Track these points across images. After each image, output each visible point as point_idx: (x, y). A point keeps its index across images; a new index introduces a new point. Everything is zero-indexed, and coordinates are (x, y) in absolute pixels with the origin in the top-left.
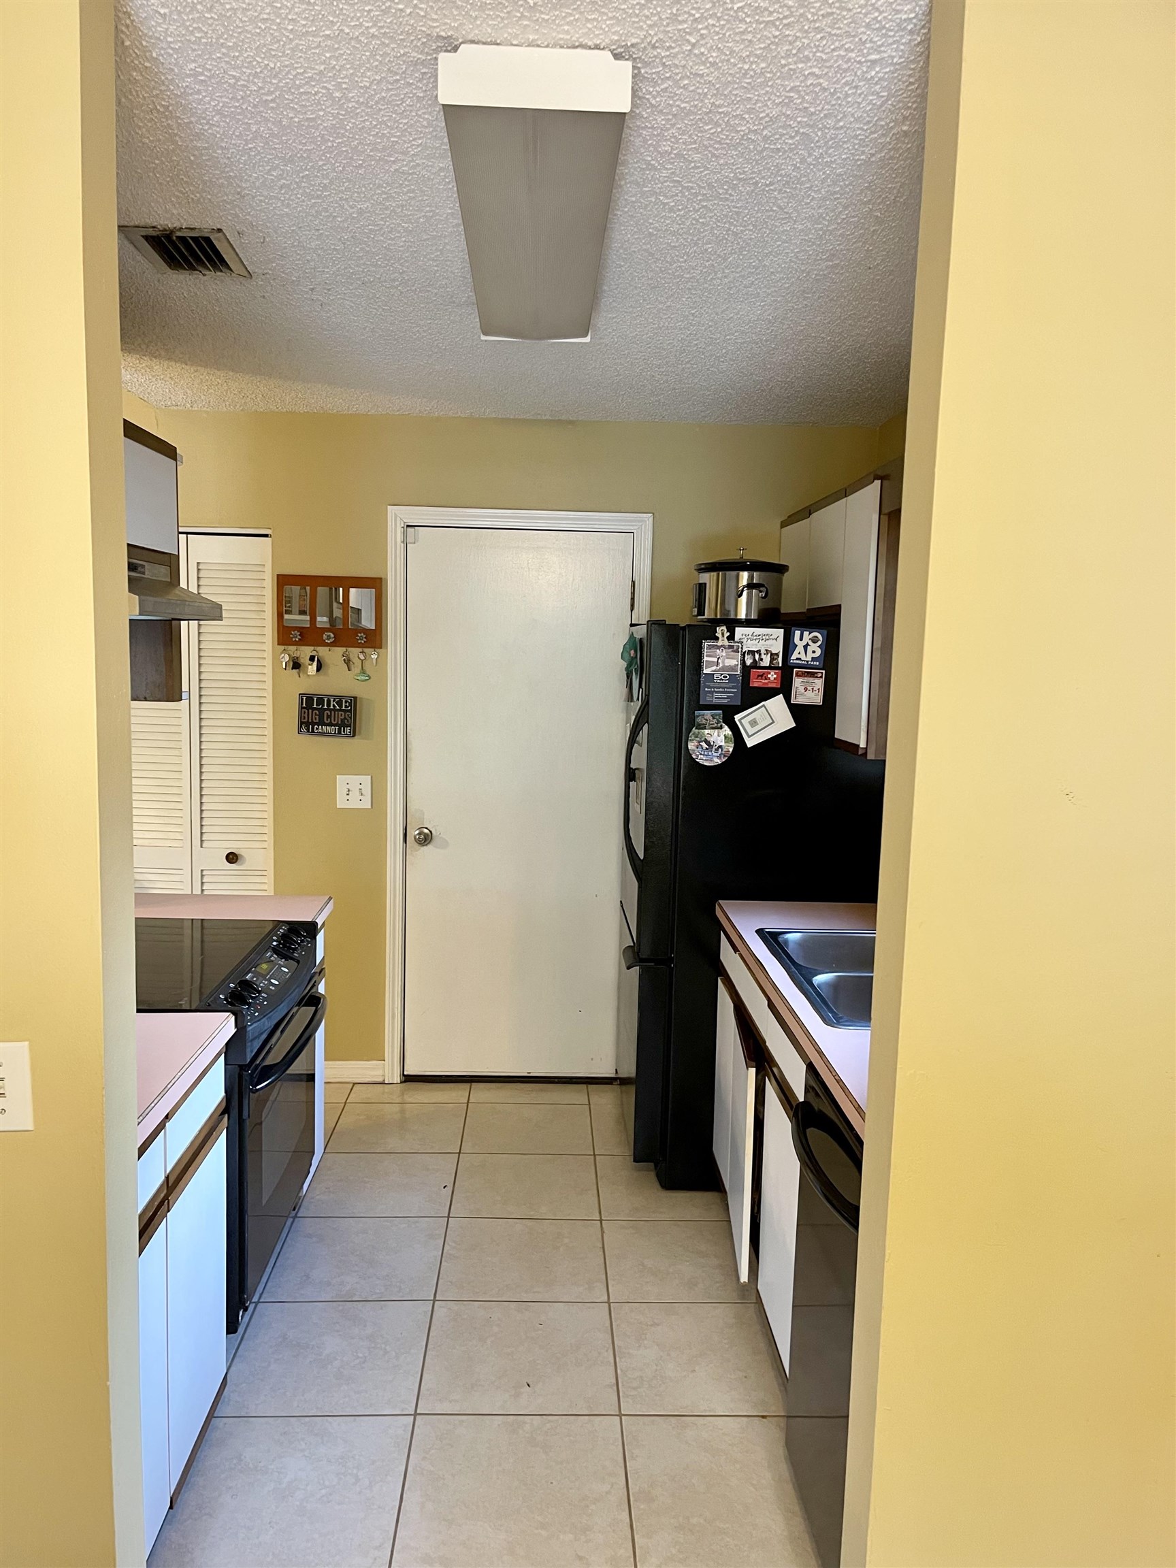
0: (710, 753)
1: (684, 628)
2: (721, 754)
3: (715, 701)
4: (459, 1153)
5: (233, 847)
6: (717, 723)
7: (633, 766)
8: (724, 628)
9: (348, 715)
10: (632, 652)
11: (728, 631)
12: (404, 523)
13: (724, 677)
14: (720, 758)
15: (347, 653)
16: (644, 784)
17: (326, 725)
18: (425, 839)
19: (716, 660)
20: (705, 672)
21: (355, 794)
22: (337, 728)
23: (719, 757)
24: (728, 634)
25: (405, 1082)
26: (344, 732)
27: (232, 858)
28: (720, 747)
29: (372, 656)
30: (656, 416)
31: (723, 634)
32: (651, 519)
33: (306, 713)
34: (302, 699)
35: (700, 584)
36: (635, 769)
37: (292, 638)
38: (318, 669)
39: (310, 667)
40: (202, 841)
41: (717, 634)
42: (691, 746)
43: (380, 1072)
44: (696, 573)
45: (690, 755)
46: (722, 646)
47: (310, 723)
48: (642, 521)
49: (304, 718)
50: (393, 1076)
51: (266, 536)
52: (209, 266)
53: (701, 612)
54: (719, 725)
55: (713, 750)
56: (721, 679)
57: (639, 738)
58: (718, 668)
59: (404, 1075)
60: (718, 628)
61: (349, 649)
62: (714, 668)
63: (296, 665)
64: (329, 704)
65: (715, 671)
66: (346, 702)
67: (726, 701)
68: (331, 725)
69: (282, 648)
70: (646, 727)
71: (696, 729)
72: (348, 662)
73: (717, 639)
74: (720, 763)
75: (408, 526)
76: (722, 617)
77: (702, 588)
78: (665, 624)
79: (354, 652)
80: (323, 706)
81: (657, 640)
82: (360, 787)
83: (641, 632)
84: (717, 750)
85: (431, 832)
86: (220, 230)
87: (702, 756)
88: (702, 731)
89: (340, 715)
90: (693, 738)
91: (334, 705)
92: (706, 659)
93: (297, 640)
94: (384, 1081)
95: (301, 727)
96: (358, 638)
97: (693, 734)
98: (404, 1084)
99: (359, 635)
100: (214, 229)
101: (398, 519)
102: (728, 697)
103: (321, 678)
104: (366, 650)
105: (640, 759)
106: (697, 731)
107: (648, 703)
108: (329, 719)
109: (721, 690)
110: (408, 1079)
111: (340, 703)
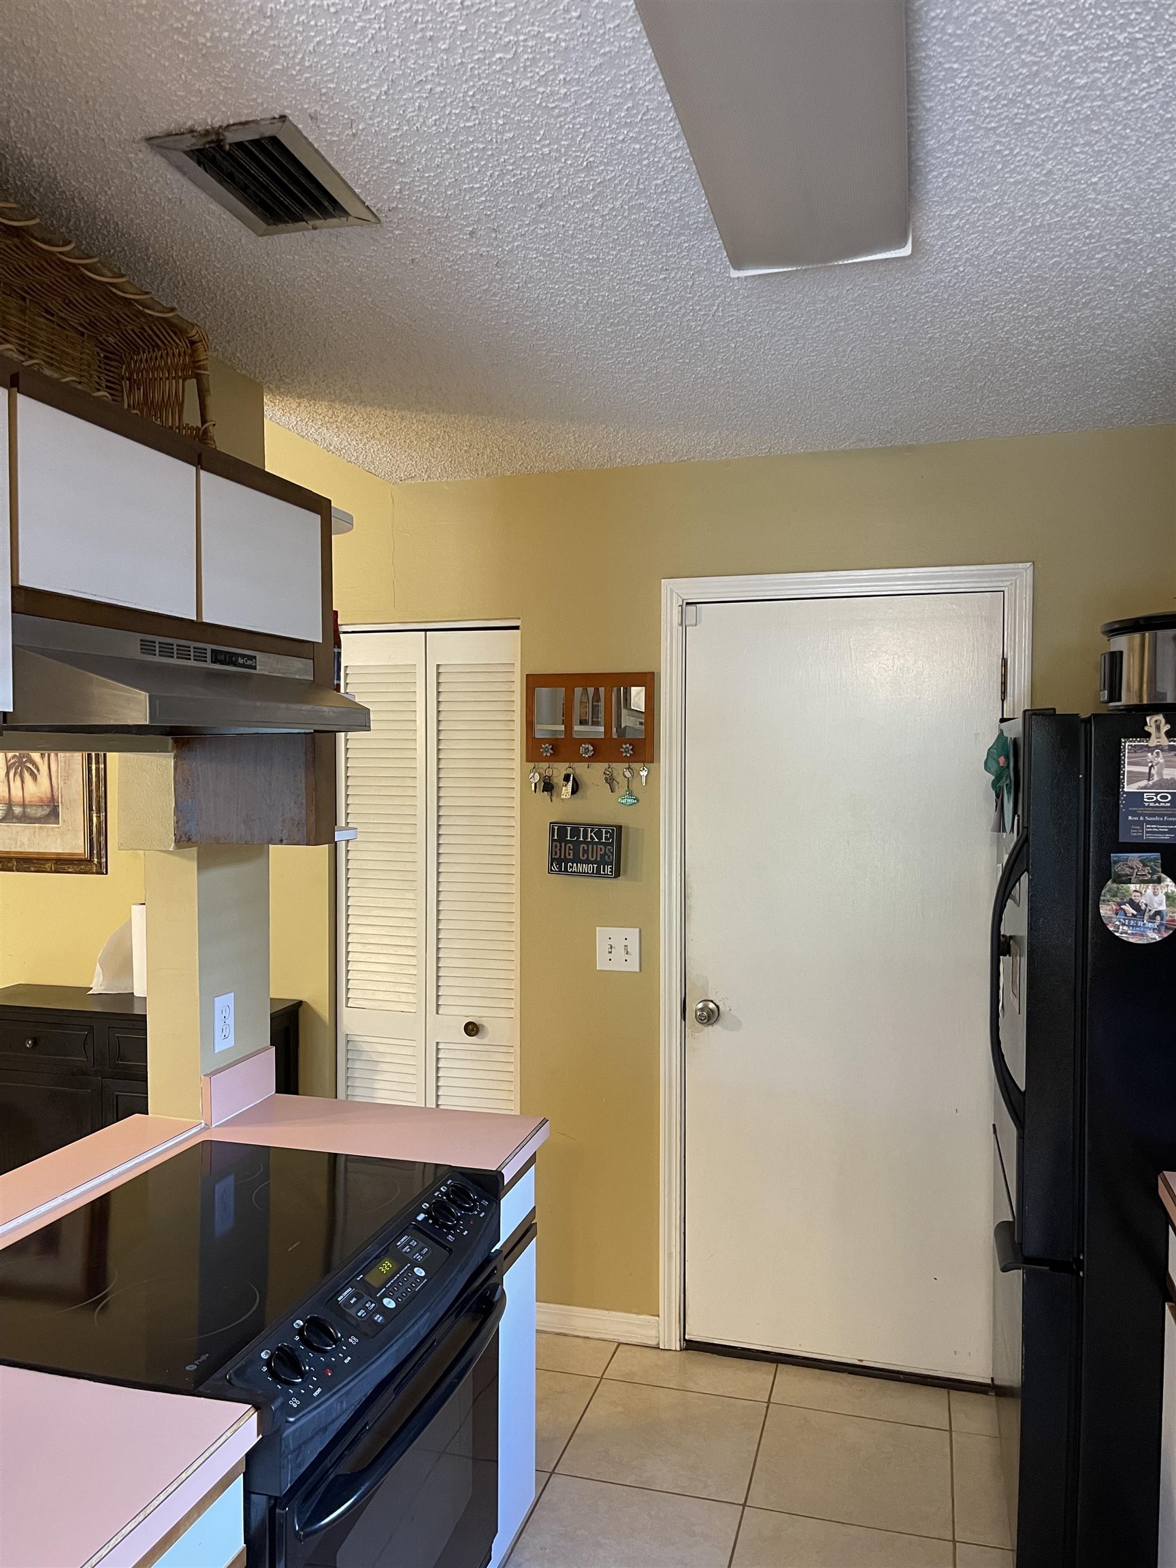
0: (1140, 923)
1: (1087, 721)
2: (1161, 924)
3: (1147, 837)
4: (744, 1505)
5: (474, 1016)
6: (1152, 874)
7: (1005, 930)
8: (1160, 717)
9: (609, 850)
10: (1002, 760)
11: (1166, 723)
12: (683, 600)
13: (1161, 797)
14: (1159, 932)
15: (610, 770)
16: (1024, 961)
17: (583, 862)
18: (710, 1016)
19: (1146, 770)
20: (1125, 790)
21: (619, 951)
22: (595, 866)
23: (1157, 930)
24: (1168, 727)
25: (686, 1349)
26: (604, 871)
27: (472, 1029)
28: (1158, 913)
29: (642, 773)
30: (1035, 422)
31: (1158, 728)
32: (1030, 572)
33: (558, 848)
34: (553, 829)
35: (1113, 654)
36: (1011, 937)
37: (543, 752)
38: (574, 792)
39: (564, 788)
40: (438, 1006)
41: (1146, 728)
42: (1105, 911)
43: (653, 1333)
44: (1106, 638)
45: (1105, 926)
46: (1157, 747)
47: (563, 860)
48: (1016, 574)
49: (556, 854)
50: (670, 1340)
51: (517, 628)
52: (315, 210)
53: (1115, 694)
54: (1155, 877)
55: (1146, 918)
56: (1157, 801)
57: (1015, 892)
58: (1151, 783)
59: (684, 1339)
60: (1148, 719)
61: (613, 765)
62: (1144, 783)
63: (548, 786)
64: (585, 836)
65: (1145, 788)
66: (606, 833)
67: (1167, 837)
68: (587, 862)
69: (532, 765)
70: (1025, 878)
71: (1114, 882)
72: (610, 780)
73: (1148, 735)
74: (1158, 939)
75: (687, 604)
76: (1153, 702)
77: (1115, 659)
78: (1054, 714)
79: (619, 769)
80: (579, 838)
81: (1041, 738)
82: (626, 943)
83: (1015, 730)
84: (1152, 918)
85: (718, 1007)
86: (283, 118)
87: (1125, 928)
88: (1125, 886)
89: (599, 849)
90: (1108, 897)
91: (591, 836)
92: (1127, 768)
93: (548, 754)
94: (658, 1344)
95: (552, 865)
96: (623, 750)
97: (1109, 891)
98: (684, 1353)
99: (624, 746)
100: (274, 118)
101: (675, 596)
102: (1171, 831)
103: (578, 801)
104: (634, 765)
105: (1016, 922)
106: (1115, 885)
107: (1027, 840)
108: (586, 855)
109: (1157, 818)
110: (691, 1346)
111: (599, 834)
